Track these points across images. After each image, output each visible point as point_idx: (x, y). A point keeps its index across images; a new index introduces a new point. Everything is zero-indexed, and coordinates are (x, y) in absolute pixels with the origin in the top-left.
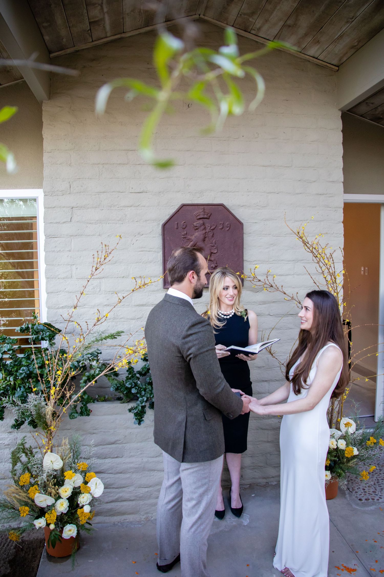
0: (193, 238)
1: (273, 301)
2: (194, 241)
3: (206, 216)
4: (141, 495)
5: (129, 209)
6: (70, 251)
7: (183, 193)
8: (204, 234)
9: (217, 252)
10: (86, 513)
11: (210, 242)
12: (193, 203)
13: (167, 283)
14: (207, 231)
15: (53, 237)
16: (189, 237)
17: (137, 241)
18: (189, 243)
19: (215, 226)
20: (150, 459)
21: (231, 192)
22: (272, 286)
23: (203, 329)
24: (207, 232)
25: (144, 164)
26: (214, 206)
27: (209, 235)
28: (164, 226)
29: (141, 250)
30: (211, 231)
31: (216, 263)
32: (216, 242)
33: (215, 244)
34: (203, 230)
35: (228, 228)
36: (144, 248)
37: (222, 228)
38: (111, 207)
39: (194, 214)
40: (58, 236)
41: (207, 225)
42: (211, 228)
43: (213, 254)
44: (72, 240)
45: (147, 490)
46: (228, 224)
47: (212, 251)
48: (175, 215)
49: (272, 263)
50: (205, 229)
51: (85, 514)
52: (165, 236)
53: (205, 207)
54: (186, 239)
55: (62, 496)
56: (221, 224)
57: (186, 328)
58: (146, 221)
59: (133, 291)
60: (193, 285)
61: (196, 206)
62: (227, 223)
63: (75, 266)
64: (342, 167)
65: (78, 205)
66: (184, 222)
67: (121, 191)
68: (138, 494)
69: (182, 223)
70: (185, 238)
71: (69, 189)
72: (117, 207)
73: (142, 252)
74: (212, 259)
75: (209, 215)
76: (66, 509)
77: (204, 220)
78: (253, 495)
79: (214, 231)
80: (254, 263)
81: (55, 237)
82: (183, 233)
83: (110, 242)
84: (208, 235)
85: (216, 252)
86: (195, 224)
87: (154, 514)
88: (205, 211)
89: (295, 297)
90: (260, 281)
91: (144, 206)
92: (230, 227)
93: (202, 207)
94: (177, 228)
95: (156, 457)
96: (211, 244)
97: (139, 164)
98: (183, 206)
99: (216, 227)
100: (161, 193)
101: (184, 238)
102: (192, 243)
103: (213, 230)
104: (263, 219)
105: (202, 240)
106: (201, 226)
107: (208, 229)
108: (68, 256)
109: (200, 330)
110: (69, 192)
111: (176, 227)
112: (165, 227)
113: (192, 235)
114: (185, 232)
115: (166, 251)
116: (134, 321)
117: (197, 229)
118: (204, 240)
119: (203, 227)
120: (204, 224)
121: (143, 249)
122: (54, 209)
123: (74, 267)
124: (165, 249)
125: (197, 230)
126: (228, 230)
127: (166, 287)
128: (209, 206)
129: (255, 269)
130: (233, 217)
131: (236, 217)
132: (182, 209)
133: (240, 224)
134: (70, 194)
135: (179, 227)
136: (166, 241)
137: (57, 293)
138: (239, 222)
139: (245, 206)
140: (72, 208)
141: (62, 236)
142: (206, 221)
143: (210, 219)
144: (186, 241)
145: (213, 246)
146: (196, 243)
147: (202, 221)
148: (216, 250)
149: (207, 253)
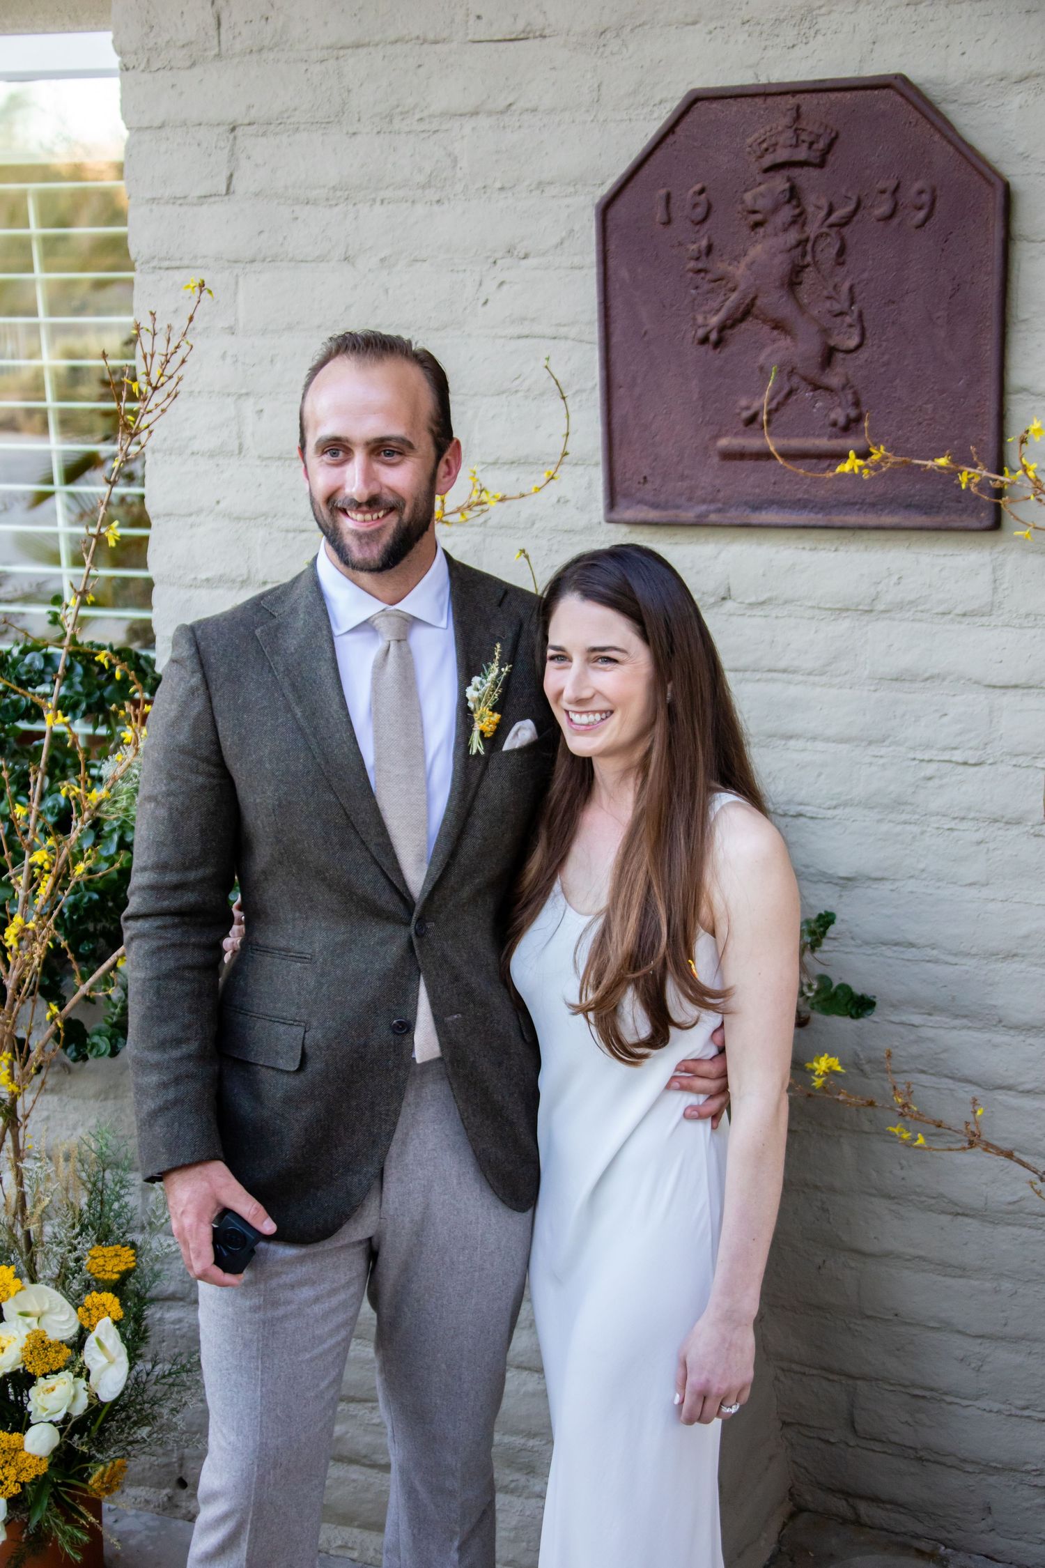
0: (739, 271)
2: (742, 287)
3: (802, 154)
5: (468, 125)
6: (231, 330)
7: (711, 26)
8: (790, 250)
10: (29, 1456)
11: (825, 293)
12: (763, 80)
13: (625, 496)
15: (166, 264)
16: (720, 266)
17: (505, 287)
18: (721, 298)
24: (812, 237)
26: (848, 95)
27: (819, 256)
28: (606, 209)
30: (833, 231)
31: (857, 404)
32: (857, 290)
33: (852, 303)
34: (785, 230)
35: (921, 215)
36: (533, 320)
37: (891, 216)
38: (390, 117)
39: (749, 141)
40: (186, 262)
41: (815, 202)
42: (831, 211)
43: (840, 356)
44: (237, 283)
46: (921, 192)
47: (832, 343)
48: (659, 154)
50: (799, 219)
51: (24, 1461)
52: (612, 263)
53: (808, 102)
54: (709, 276)
56: (883, 192)
58: (541, 186)
61: (759, 101)
62: (918, 186)
63: (251, 400)
65: (253, 112)
66: (697, 187)
67: (431, 36)
69: (691, 192)
70: (705, 270)
71: (215, 33)
72: (417, 117)
73: (522, 342)
75: (821, 145)
77: (795, 172)
79: (846, 231)
81: (174, 264)
82: (694, 247)
83: (387, 291)
84: (814, 257)
85: (853, 342)
86: (748, 196)
88: (803, 124)
91: (534, 110)
92: (932, 209)
93: (791, 101)
94: (668, 222)
96: (828, 304)
98: (695, 101)
100: (608, 35)
101: (699, 271)
102: (734, 296)
105: (783, 285)
106: (775, 210)
107: (817, 224)
108: (224, 356)
110: (216, 51)
111: (660, 215)
112: (609, 217)
113: (736, 259)
114: (704, 243)
115: (615, 339)
117: (757, 225)
118: (792, 281)
119: (787, 213)
120: (794, 194)
121: (526, 329)
122: (163, 133)
123: (249, 406)
124: (612, 327)
125: (761, 230)
126: (920, 226)
127: (615, 516)
128: (825, 96)
129: (1023, 441)
130: (951, 149)
131: (971, 148)
132: (688, 119)
133: (991, 184)
134: (218, 56)
135: (676, 214)
136: (614, 286)
137: (190, 520)
138: (981, 173)
139: (1038, 75)
140: (233, 129)
141: (199, 262)
142: (804, 177)
143: (827, 169)
144: (706, 287)
145: (841, 314)
146: (754, 299)
147: (789, 179)
148: (856, 333)
149: (804, 348)
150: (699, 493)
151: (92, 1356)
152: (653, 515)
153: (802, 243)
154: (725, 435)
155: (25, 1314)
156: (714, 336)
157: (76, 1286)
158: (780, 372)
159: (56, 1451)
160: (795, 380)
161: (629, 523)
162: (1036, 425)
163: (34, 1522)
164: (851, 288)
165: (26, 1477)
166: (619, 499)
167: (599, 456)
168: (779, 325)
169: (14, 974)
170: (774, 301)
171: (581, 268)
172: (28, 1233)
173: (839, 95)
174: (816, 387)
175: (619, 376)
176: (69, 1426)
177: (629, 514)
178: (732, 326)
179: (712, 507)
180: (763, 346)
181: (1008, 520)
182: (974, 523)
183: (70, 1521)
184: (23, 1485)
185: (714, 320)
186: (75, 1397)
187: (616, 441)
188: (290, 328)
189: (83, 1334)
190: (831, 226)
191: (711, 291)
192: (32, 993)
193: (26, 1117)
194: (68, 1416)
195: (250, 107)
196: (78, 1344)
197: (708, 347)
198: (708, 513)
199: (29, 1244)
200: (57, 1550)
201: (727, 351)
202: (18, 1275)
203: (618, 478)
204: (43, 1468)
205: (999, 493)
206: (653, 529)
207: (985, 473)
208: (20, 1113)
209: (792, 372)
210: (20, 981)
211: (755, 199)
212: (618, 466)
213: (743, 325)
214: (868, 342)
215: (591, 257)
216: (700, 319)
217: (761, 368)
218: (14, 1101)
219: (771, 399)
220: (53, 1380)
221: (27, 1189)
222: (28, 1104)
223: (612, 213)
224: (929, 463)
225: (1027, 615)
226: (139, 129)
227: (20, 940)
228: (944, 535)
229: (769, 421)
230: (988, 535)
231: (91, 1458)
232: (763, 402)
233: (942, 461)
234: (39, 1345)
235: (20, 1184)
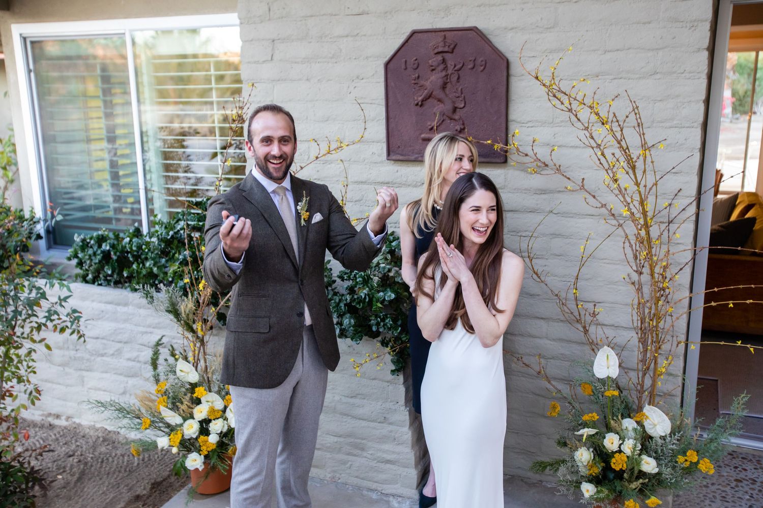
0: (428, 84)
1: (558, 190)
2: (428, 88)
3: (446, 49)
4: (329, 445)
5: (345, 40)
7: (419, 11)
8: (443, 78)
9: (464, 107)
10: (210, 443)
11: (453, 91)
12: (435, 27)
13: (393, 152)
14: (450, 72)
16: (422, 82)
17: (356, 88)
18: (422, 92)
19: (461, 65)
21: (494, 5)
22: (545, 165)
24: (449, 74)
26: (460, 32)
27: (452, 80)
28: (387, 65)
30: (456, 72)
31: (463, 124)
32: (463, 90)
33: (462, 94)
34: (441, 71)
35: (482, 68)
36: (365, 98)
37: (473, 68)
38: (321, 37)
39: (430, 45)
41: (450, 64)
42: (455, 66)
43: (458, 110)
44: (274, 87)
45: (336, 439)
46: (482, 61)
47: (456, 106)
48: (403, 48)
49: (561, 126)
50: (446, 68)
51: (209, 445)
52: (388, 81)
53: (448, 34)
54: (419, 85)
56: (470, 61)
58: (367, 58)
61: (433, 33)
62: (481, 59)
65: (280, 36)
66: (415, 58)
67: (334, 13)
68: (324, 442)
69: (413, 60)
70: (417, 84)
71: (268, 13)
72: (330, 37)
74: (457, 117)
75: (452, 46)
77: (444, 55)
79: (460, 72)
80: (527, 125)
82: (414, 76)
83: (320, 89)
84: (450, 80)
85: (462, 105)
86: (430, 61)
87: (343, 475)
88: (446, 41)
90: (527, 155)
91: (365, 35)
92: (485, 66)
93: (443, 33)
94: (406, 69)
95: (352, 397)
96: (454, 94)
98: (414, 33)
99: (463, 65)
100: (388, 13)
101: (415, 84)
102: (426, 91)
103: (458, 70)
104: (546, 50)
105: (441, 88)
106: (438, 66)
107: (451, 70)
110: (268, 18)
111: (403, 67)
113: (427, 80)
114: (417, 75)
115: (390, 104)
117: (433, 70)
118: (444, 87)
119: (442, 66)
120: (444, 61)
121: (363, 101)
122: (252, 42)
124: (389, 100)
125: (434, 72)
126: (482, 71)
127: (390, 158)
128: (453, 32)
129: (513, 136)
130: (490, 48)
131: (497, 49)
132: (412, 38)
133: (503, 59)
134: (269, 20)
135: (408, 66)
136: (390, 88)
138: (500, 56)
139: (516, 28)
140: (273, 41)
141: (262, 81)
142: (447, 56)
143: (454, 53)
144: (417, 88)
145: (458, 97)
146: (432, 92)
147: (442, 57)
148: (463, 103)
149: (447, 107)
150: (416, 151)
151: (229, 414)
152: (401, 158)
153: (447, 75)
154: (424, 133)
155: (208, 402)
156: (420, 103)
157: (223, 393)
158: (440, 114)
159: (218, 442)
160: (445, 117)
161: (394, 160)
162: (517, 131)
163: (212, 464)
164: (461, 89)
165: (209, 449)
166: (391, 153)
167: (385, 140)
168: (440, 100)
169: (202, 298)
170: (438, 93)
171: (379, 83)
172: (208, 378)
173: (457, 32)
174: (451, 119)
175: (391, 115)
176: (222, 435)
177: (394, 158)
178: (426, 100)
179: (419, 156)
180: (435, 107)
181: (509, 160)
182: (498, 161)
183: (223, 463)
184: (208, 452)
185: (420, 98)
186: (223, 426)
187: (390, 135)
188: (290, 101)
189: (226, 407)
190: (455, 71)
191: (419, 90)
192: (208, 305)
193: (207, 342)
194: (222, 432)
195: (279, 34)
196: (224, 411)
197: (418, 107)
198: (418, 157)
199: (209, 381)
200: (219, 471)
201: (424, 108)
202: (205, 390)
203: (391, 146)
204: (214, 447)
205: (506, 152)
206: (401, 162)
207: (502, 146)
208: (205, 341)
209: (444, 114)
210: (204, 300)
211: (432, 62)
212: (390, 143)
213: (429, 100)
214: (467, 106)
215: (382, 79)
216: (416, 98)
217: (434, 113)
218: (203, 337)
219: (437, 123)
220: (217, 421)
221: (207, 364)
222: (208, 339)
223: (389, 66)
224: (485, 142)
225: (515, 189)
226: (246, 41)
227: (204, 288)
228: (490, 164)
229: (437, 129)
230: (503, 164)
231: (229, 445)
232: (435, 124)
233: (489, 142)
234: (212, 410)
235: (206, 363)
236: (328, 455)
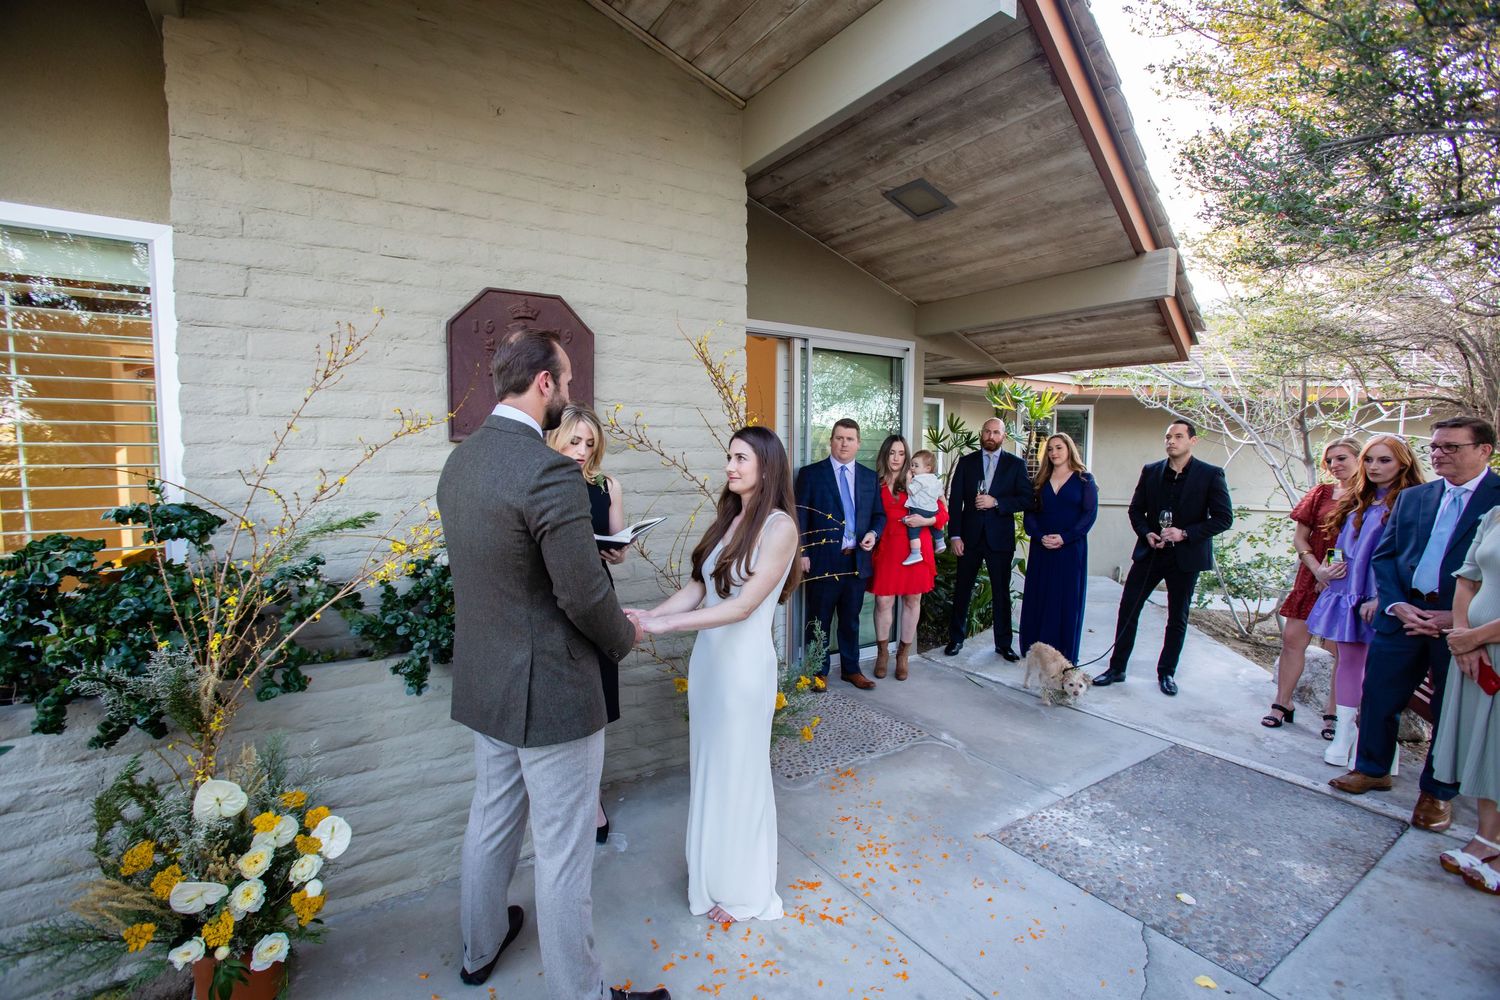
1: (645, 468)
3: (529, 315)
4: (421, 837)
5: (379, 286)
6: (243, 357)
7: (485, 269)
12: (506, 288)
13: (458, 430)
15: (200, 324)
17: (396, 349)
20: (435, 763)
22: (642, 442)
23: (570, 477)
25: (409, 205)
26: (543, 299)
28: (452, 325)
29: (402, 367)
36: (410, 364)
38: (339, 277)
39: (509, 308)
40: (213, 324)
44: (247, 336)
45: (430, 824)
48: (472, 308)
49: (643, 406)
52: (453, 344)
53: (530, 299)
55: (246, 876)
57: (538, 472)
58: (414, 313)
59: (396, 436)
60: (546, 400)
61: (512, 295)
62: (567, 330)
63: (255, 390)
64: (745, 262)
65: (263, 262)
66: (490, 320)
67: (362, 249)
68: (413, 836)
69: (487, 322)
71: (241, 226)
72: (353, 279)
73: (405, 371)
75: (535, 313)
76: (259, 902)
77: (526, 320)
78: (621, 800)
80: (610, 403)
81: (205, 324)
82: (488, 341)
86: (510, 326)
88: (529, 305)
89: (679, 461)
90: (622, 432)
91: (411, 285)
92: (572, 338)
93: (524, 298)
94: (477, 331)
97: (399, 203)
98: (488, 291)
100: (444, 264)
101: (490, 350)
104: (624, 331)
108: (238, 369)
109: (566, 478)
110: (240, 234)
111: (474, 328)
112: (451, 328)
114: (492, 340)
115: (455, 372)
116: (389, 503)
121: (408, 366)
122: (202, 264)
123: (253, 393)
127: (455, 438)
128: (536, 298)
130: (577, 321)
131: (583, 322)
132: (485, 297)
133: (589, 334)
135: (480, 329)
136: (455, 353)
137: (212, 446)
138: (587, 331)
139: (596, 305)
140: (248, 269)
147: (524, 322)
166: (455, 433)
173: (540, 298)
175: (456, 385)
195: (261, 260)
203: (455, 424)
212: (455, 420)
216: (490, 367)
223: (454, 325)
236: (421, 852)
